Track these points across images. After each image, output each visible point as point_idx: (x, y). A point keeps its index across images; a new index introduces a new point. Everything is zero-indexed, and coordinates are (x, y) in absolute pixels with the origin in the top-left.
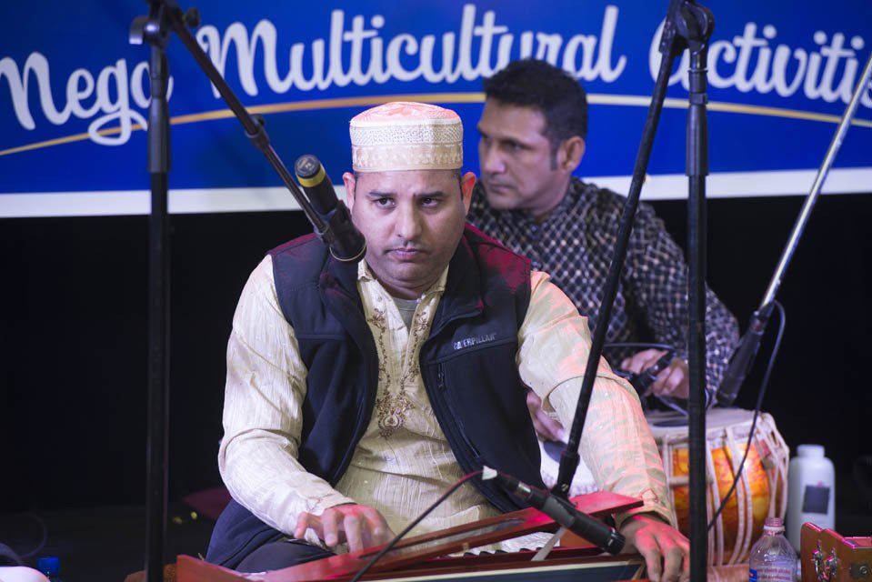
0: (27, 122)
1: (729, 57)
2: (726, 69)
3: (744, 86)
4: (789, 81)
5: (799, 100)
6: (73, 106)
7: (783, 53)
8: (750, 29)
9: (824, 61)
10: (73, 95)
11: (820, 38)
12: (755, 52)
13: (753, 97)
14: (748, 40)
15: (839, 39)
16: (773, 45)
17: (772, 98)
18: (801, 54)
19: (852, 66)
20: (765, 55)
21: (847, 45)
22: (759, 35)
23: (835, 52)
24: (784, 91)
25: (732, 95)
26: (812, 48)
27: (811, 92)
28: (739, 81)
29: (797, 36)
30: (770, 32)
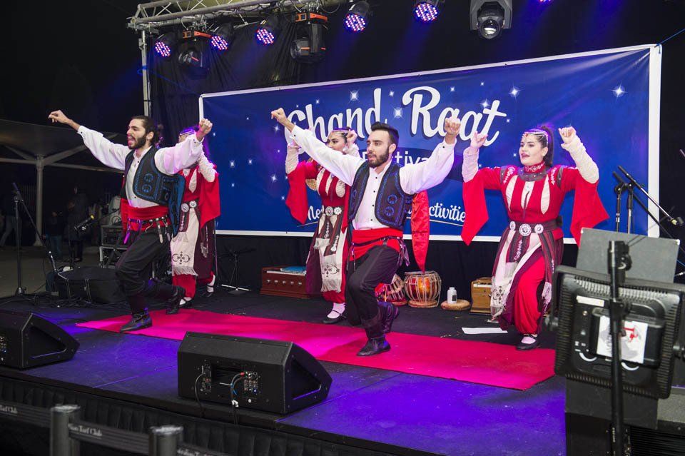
0: (310, 219)
1: (433, 210)
2: (433, 213)
3: (436, 216)
4: (445, 216)
5: (448, 220)
6: (317, 216)
7: (444, 209)
8: (437, 204)
9: (453, 211)
10: (317, 214)
11: (452, 206)
12: (439, 209)
13: (438, 219)
14: (437, 206)
15: (455, 207)
16: (442, 207)
17: (442, 219)
18: (448, 210)
19: (458, 212)
20: (440, 209)
21: (457, 208)
22: (439, 205)
23: (455, 210)
24: (445, 218)
25: (434, 218)
26: (450, 209)
27: (450, 218)
28: (435, 215)
29: (447, 206)
30: (441, 205)
